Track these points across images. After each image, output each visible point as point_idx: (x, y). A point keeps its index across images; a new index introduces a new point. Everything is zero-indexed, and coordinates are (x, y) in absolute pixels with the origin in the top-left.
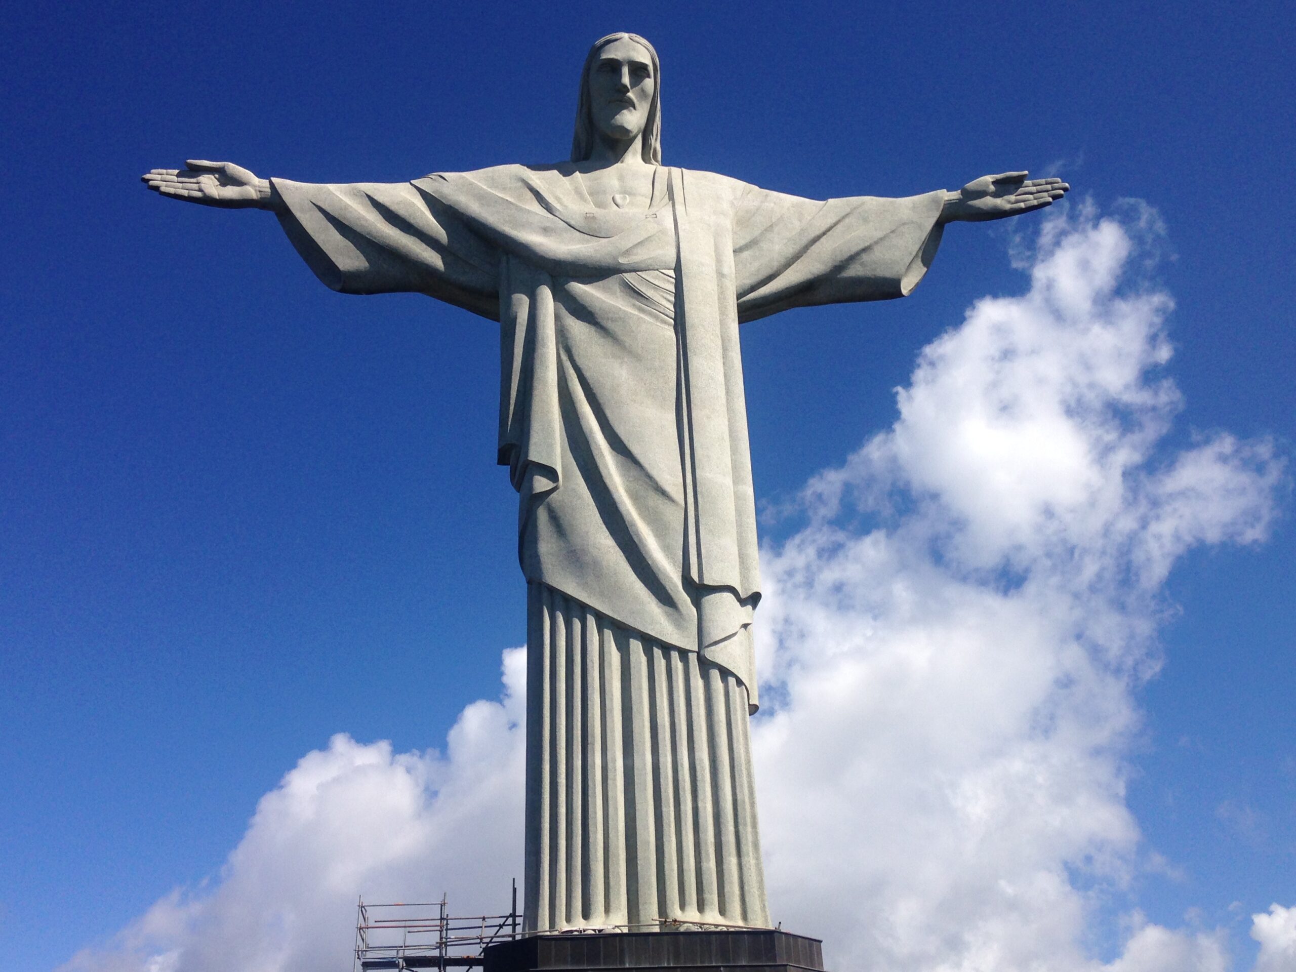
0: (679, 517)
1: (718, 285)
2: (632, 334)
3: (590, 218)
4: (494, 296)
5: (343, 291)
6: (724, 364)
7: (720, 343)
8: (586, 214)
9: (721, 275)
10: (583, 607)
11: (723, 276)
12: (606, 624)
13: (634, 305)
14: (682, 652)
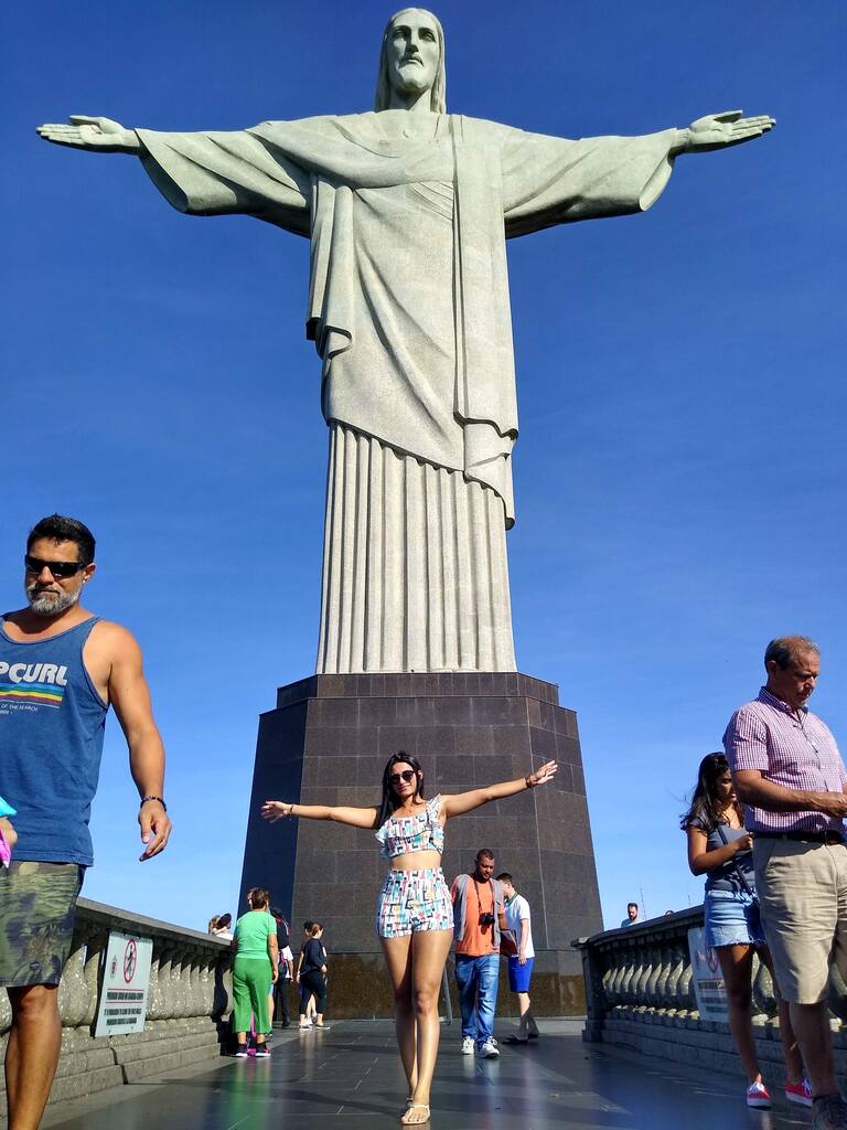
0: (450, 367)
2: (415, 229)
3: (383, 144)
6: (492, 256)
7: (488, 238)
8: (380, 141)
10: (369, 437)
11: (492, 189)
12: (389, 451)
13: (418, 208)
14: (450, 471)
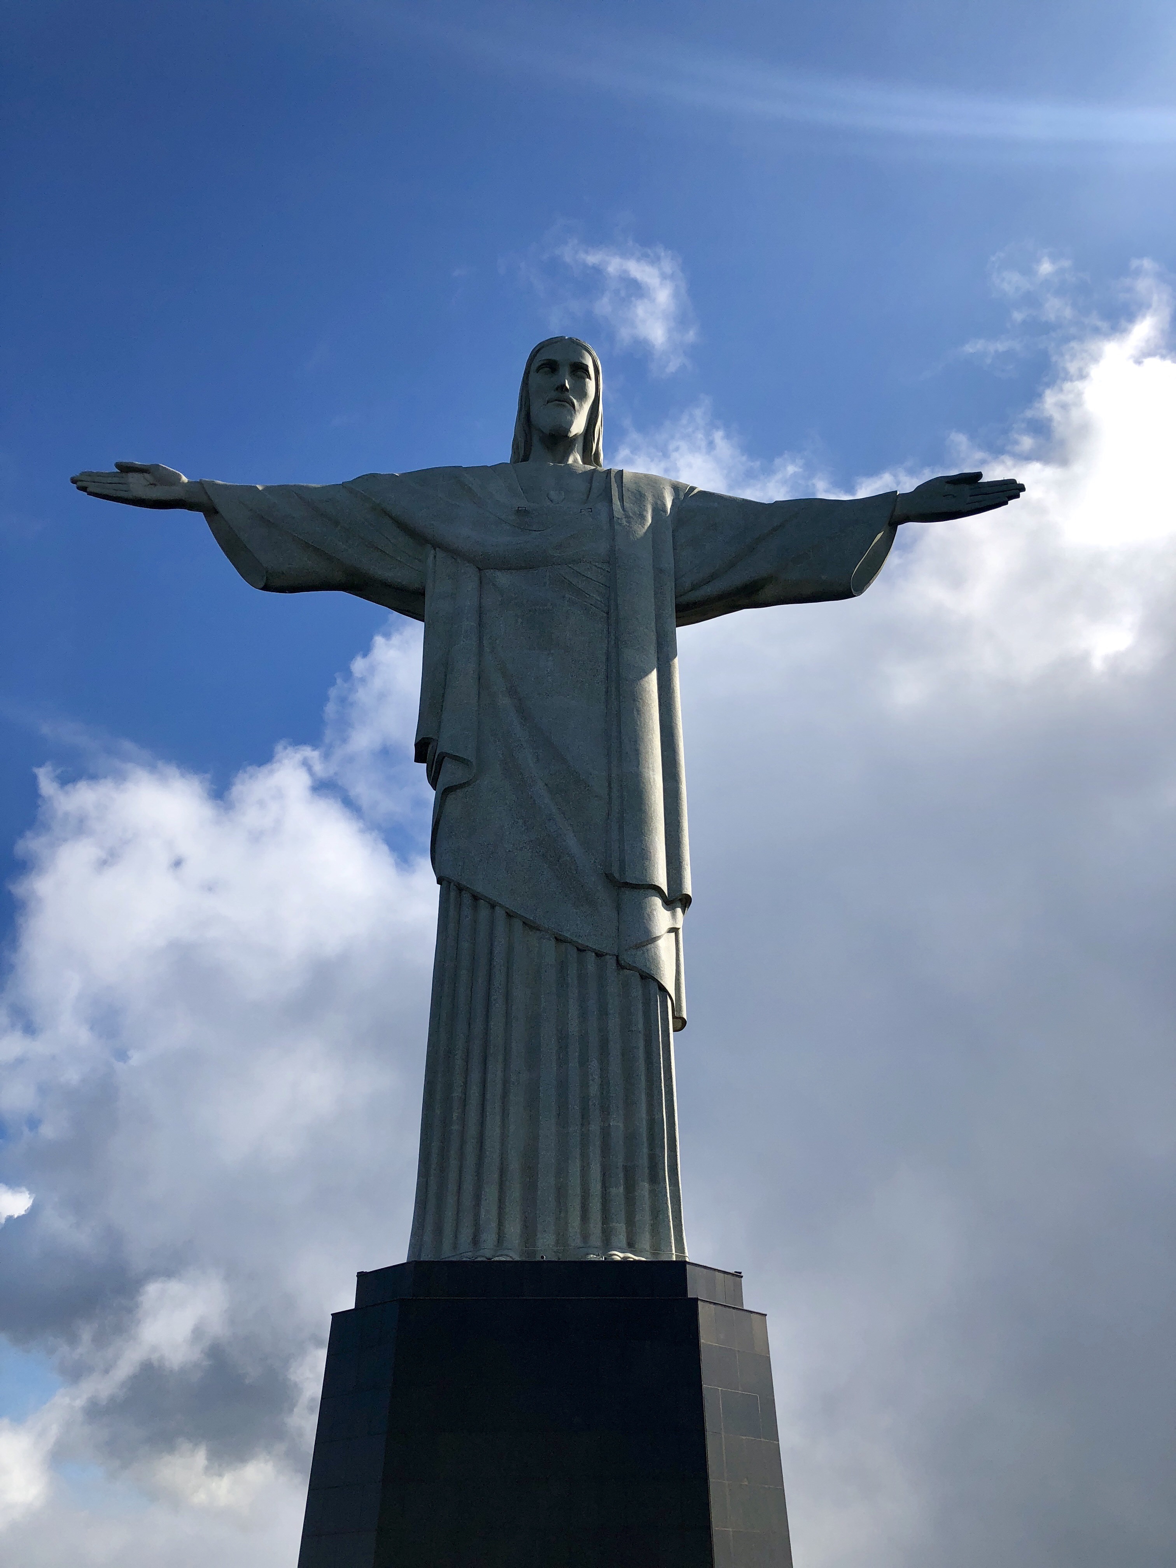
0: (602, 812)
1: (655, 580)
2: (561, 625)
3: (521, 512)
4: (420, 594)
5: (266, 588)
6: (658, 659)
7: (654, 638)
8: (518, 508)
9: (659, 571)
10: (493, 906)
11: (661, 571)
12: (518, 924)
13: (564, 597)
14: (599, 955)
